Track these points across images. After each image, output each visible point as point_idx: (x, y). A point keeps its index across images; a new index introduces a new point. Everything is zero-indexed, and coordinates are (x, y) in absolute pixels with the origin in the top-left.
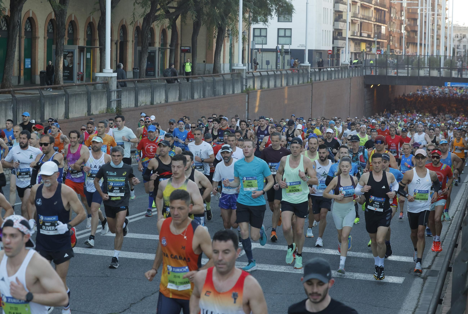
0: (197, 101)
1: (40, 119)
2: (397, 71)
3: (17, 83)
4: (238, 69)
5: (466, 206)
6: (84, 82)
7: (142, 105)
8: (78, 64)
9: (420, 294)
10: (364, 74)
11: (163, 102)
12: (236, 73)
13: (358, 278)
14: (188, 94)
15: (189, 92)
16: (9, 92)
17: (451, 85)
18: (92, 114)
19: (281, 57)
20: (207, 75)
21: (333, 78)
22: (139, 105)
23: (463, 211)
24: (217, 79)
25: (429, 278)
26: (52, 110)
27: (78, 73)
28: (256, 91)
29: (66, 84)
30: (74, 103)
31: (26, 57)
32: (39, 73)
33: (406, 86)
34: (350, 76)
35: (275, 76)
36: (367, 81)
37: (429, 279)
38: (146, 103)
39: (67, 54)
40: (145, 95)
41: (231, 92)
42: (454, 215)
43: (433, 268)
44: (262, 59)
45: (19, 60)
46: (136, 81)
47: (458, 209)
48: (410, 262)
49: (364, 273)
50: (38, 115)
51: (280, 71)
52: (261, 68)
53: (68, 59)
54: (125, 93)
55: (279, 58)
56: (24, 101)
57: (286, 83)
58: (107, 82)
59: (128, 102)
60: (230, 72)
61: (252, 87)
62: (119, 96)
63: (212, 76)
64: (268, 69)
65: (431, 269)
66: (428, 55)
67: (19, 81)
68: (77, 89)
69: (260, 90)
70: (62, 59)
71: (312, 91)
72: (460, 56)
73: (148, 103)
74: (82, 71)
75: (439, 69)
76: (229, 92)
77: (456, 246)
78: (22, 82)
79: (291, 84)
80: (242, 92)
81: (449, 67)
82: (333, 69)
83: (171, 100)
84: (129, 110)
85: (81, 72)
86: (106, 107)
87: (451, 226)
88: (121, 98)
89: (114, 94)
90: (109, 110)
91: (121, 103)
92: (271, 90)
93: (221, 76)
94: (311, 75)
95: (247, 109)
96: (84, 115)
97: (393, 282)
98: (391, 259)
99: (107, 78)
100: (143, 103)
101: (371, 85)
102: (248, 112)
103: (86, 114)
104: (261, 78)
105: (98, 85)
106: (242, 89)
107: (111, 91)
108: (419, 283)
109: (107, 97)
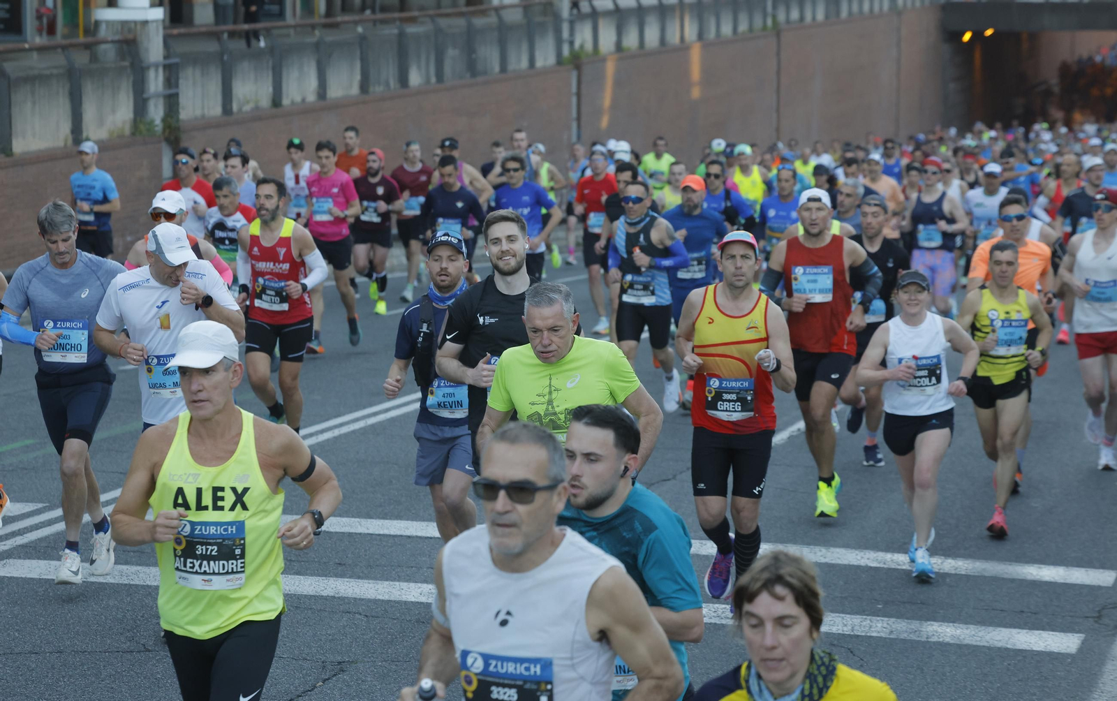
0: (420, 92)
6: (59, 39)
7: (244, 109)
10: (942, 1)
11: (311, 98)
12: (540, 4)
13: (934, 639)
14: (389, 73)
15: (391, 68)
20: (449, 11)
22: (235, 109)
24: (479, 22)
27: (38, 11)
28: (604, 60)
29: (1, 47)
30: (29, 104)
33: (1078, 33)
34: (896, 5)
35: (663, 11)
36: (951, 18)
38: (257, 102)
40: (252, 75)
41: (524, 64)
46: (222, 32)
48: (1100, 588)
49: (954, 622)
54: (190, 71)
57: (696, 31)
58: (130, 36)
59: (199, 99)
61: (589, 46)
62: (171, 80)
63: (462, 14)
68: (35, 63)
69: (615, 57)
71: (778, 54)
73: (265, 102)
74: (49, 3)
76: (519, 62)
79: (712, 35)
80: (560, 61)
83: (336, 90)
84: (206, 125)
85: (49, 9)
86: (131, 115)
88: (177, 86)
89: (156, 77)
90: (142, 127)
91: (178, 104)
92: (652, 53)
93: (493, 13)
94: (775, 7)
95: (574, 114)
96: (61, 144)
97: (1050, 649)
98: (1038, 578)
99: (133, 25)
100: (248, 102)
101: (963, 34)
102: (579, 127)
103: (66, 140)
104: (620, 16)
105: (103, 47)
106: (559, 54)
107: (144, 65)
109: (133, 85)
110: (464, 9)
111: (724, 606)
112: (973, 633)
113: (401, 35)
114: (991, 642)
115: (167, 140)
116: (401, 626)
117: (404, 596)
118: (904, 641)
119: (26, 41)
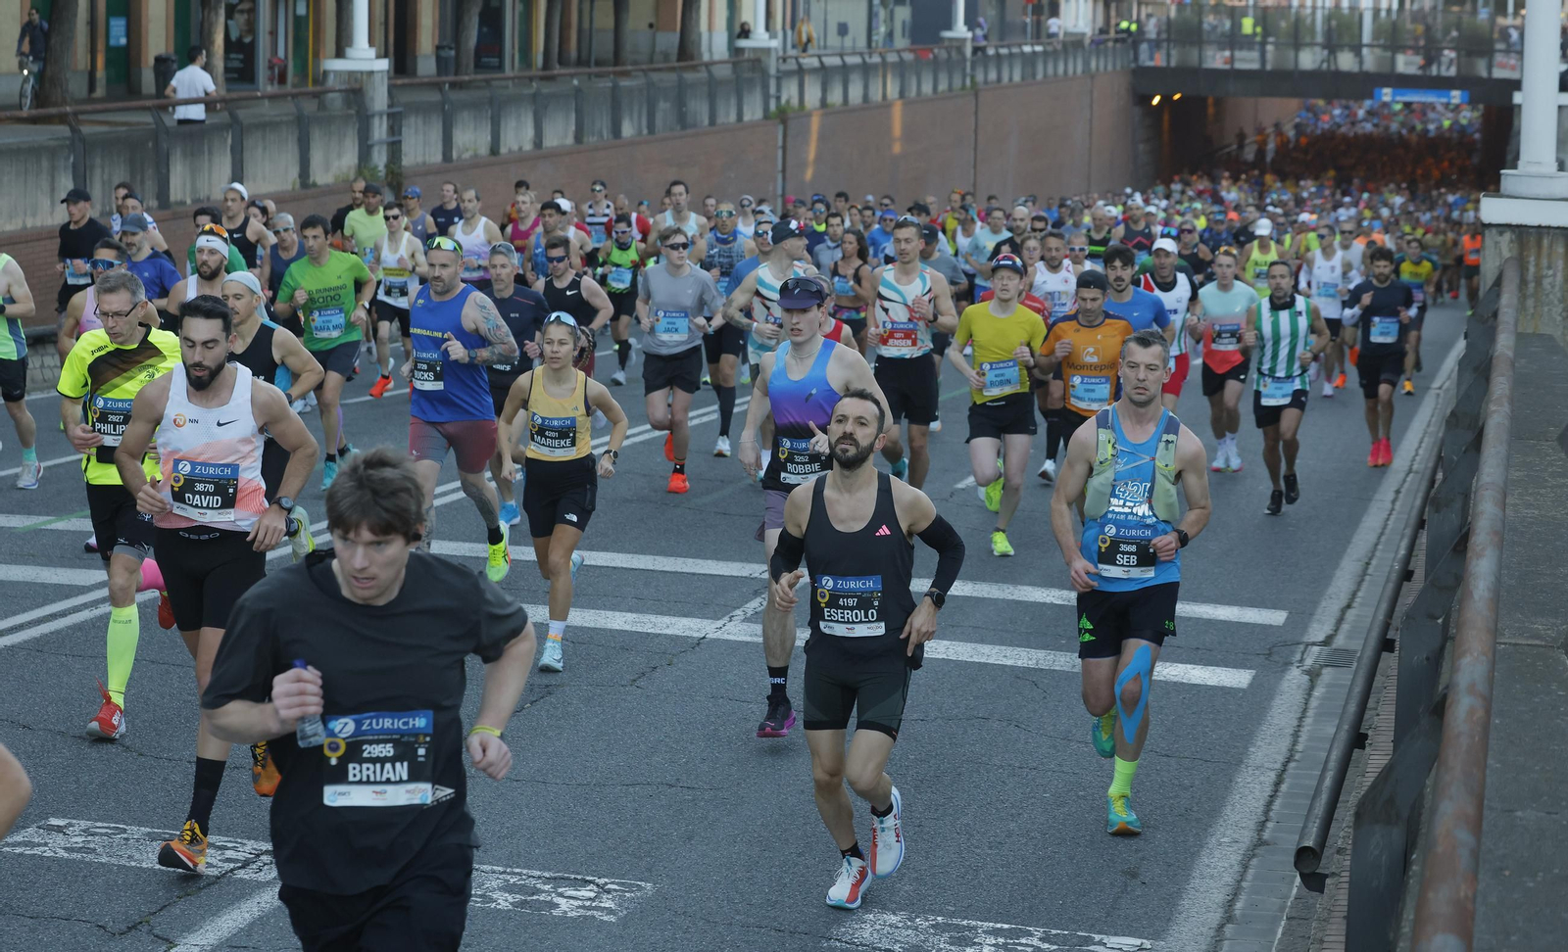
0: (632, 143)
1: (158, 198)
2: (1232, 56)
3: (84, 92)
4: (755, 50)
5: (1439, 458)
6: (289, 88)
7: (463, 156)
8: (271, 33)
9: (1301, 719)
10: (1133, 65)
11: (528, 147)
12: (748, 60)
14: (603, 124)
15: (605, 118)
16: (62, 119)
17: (1394, 95)
18: (315, 185)
19: (882, 13)
20: (661, 66)
21: (1040, 76)
22: (455, 157)
23: (1428, 473)
24: (689, 76)
25: (1325, 671)
26: (194, 173)
27: (270, 61)
28: (809, 115)
29: (234, 95)
30: (260, 150)
31: (111, 12)
32: (151, 62)
33: (1261, 99)
34: (1089, 69)
35: (866, 70)
36: (1142, 81)
37: (1328, 674)
38: (476, 150)
39: (237, 5)
40: (472, 125)
41: (733, 117)
42: (1402, 485)
43: (1340, 641)
44: (825, 21)
45: (92, 23)
46: (444, 83)
47: (1415, 467)
48: (1271, 626)
50: (151, 186)
51: (880, 54)
52: (822, 43)
53: (241, 19)
54: (412, 120)
55: (877, 15)
56: (108, 145)
57: (897, 89)
58: (357, 86)
59: (421, 147)
60: (730, 56)
61: (795, 102)
62: (394, 129)
63: (672, 69)
64: (842, 47)
65: (1334, 646)
66: (1323, 8)
67: (92, 87)
68: (267, 110)
69: (820, 112)
70: (222, 19)
71: (976, 113)
72: (1421, 9)
73: (484, 150)
74: (281, 53)
75: (1357, 49)
76: (728, 115)
77: (1407, 575)
78: (100, 92)
79: (913, 94)
80: (767, 116)
81: (1389, 43)
82: (1039, 48)
83: (551, 141)
84: (426, 171)
85: (280, 59)
86: (356, 161)
87: (1393, 517)
88: (400, 134)
89: (381, 124)
90: (366, 172)
91: (401, 151)
92: (854, 110)
93: (704, 68)
94: (973, 68)
95: (780, 167)
96: (290, 187)
97: (1221, 684)
98: (1213, 617)
99: (359, 75)
100: (467, 150)
101: (1153, 97)
102: (784, 178)
103: (294, 184)
104: (825, 73)
105: (330, 95)
106: (766, 109)
107: (369, 113)
108: (1299, 687)
109: (359, 133)
110: (676, 64)
113: (615, 88)
115: (390, 185)
116: (606, 652)
119: (258, 90)
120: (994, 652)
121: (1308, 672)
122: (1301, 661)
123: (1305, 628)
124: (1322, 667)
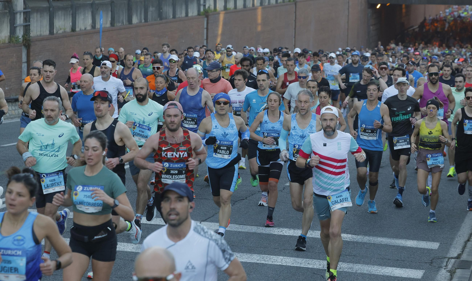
0: (137, 26)
7: (59, 32)
11: (89, 28)
13: (359, 272)
14: (124, 17)
15: (124, 15)
22: (55, 32)
25: (458, 271)
28: (219, 13)
33: (427, 6)
37: (459, 272)
38: (65, 29)
40: (63, 17)
41: (184, 15)
43: (464, 257)
48: (432, 250)
49: (368, 264)
54: (35, 15)
57: (259, 2)
59: (39, 28)
61: (212, 7)
62: (27, 19)
65: (462, 259)
69: (224, 12)
71: (295, 12)
73: (68, 29)
76: (181, 14)
79: (267, 4)
80: (199, 14)
83: (100, 25)
84: (42, 39)
86: (9, 34)
88: (29, 21)
89: (20, 17)
90: (13, 39)
91: (30, 30)
92: (239, 11)
95: (205, 38)
97: (409, 277)
98: (404, 245)
100: (61, 29)
101: (377, 5)
102: (207, 42)
106: (199, 11)
107: (15, 12)
108: (445, 278)
109: (10, 21)
111: (267, 256)
112: (376, 269)
114: (384, 273)
115: (24, 45)
116: (124, 263)
117: (125, 249)
118: (346, 272)
120: (303, 261)
121: (449, 271)
122: (446, 266)
123: (448, 251)
124: (456, 269)
